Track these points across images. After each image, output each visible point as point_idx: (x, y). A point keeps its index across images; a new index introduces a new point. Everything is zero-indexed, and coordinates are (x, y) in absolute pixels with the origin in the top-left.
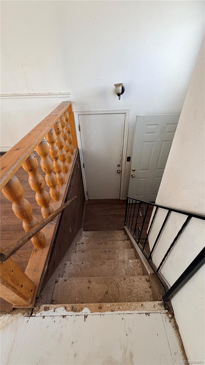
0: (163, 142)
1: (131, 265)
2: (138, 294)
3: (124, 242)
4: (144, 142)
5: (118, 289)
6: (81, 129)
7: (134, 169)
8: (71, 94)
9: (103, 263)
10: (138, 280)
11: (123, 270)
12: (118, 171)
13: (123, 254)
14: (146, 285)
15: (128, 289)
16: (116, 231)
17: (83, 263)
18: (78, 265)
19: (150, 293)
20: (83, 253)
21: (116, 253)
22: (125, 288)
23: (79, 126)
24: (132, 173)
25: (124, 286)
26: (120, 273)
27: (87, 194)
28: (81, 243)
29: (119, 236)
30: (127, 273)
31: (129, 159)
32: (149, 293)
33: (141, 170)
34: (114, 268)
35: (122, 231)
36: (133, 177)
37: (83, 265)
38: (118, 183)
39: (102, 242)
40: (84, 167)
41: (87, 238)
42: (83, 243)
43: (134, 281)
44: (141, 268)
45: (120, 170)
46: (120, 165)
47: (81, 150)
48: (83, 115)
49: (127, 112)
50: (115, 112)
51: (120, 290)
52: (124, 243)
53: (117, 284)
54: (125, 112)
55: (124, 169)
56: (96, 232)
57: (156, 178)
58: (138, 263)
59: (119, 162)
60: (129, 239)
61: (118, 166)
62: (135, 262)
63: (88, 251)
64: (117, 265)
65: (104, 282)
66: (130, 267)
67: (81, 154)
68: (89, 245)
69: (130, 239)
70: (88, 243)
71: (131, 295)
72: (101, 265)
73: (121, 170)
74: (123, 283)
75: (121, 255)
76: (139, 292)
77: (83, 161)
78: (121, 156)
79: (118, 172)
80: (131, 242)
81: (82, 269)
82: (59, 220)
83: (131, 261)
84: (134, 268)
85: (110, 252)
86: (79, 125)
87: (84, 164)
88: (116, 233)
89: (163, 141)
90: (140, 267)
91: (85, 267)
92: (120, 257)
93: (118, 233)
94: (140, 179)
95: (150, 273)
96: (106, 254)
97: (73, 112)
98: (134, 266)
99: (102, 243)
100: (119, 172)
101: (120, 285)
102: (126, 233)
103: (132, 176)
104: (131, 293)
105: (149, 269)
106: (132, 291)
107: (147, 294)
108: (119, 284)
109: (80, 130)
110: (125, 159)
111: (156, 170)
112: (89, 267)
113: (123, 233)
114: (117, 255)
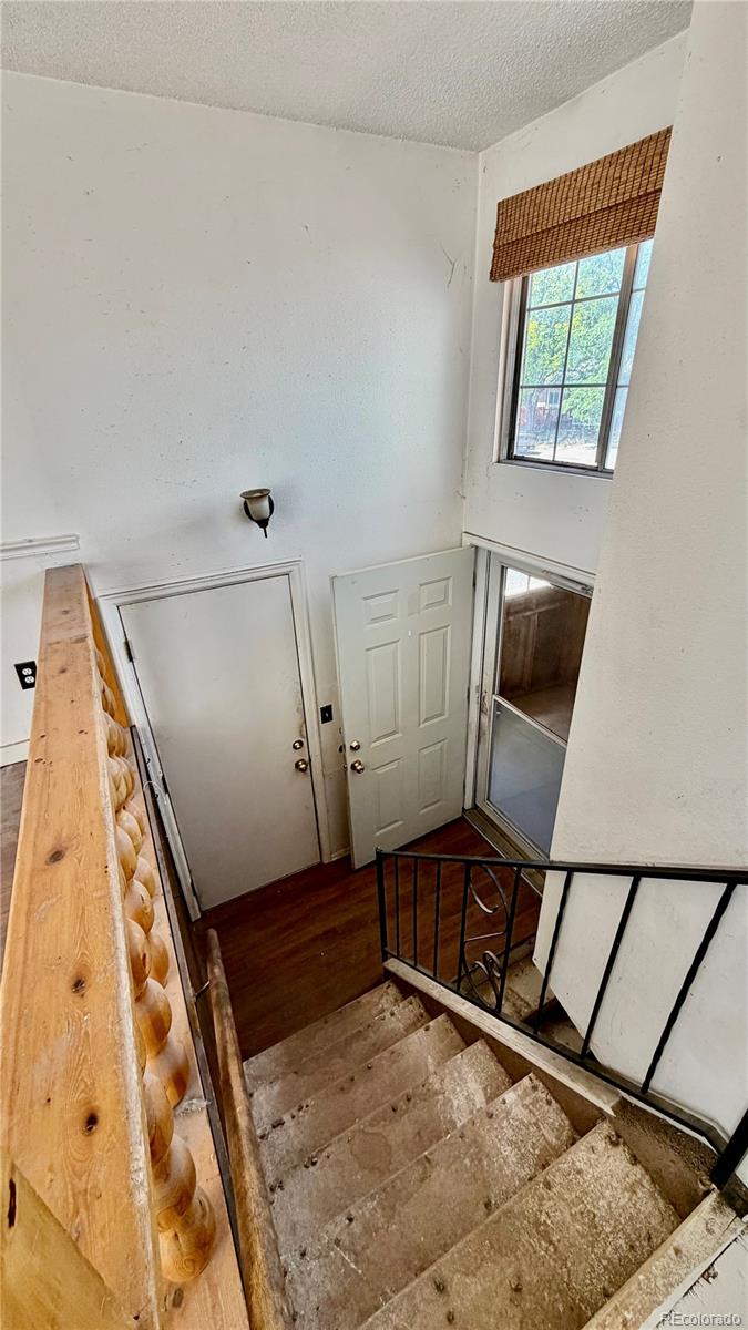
0: (422, 637)
1: (519, 1112)
2: (616, 1212)
3: (427, 1029)
4: (368, 650)
5: (551, 1243)
6: (135, 653)
7: (355, 744)
8: (78, 538)
9: (427, 1165)
10: (589, 1159)
11: (507, 1151)
12: (297, 765)
13: (458, 1080)
14: (617, 1163)
15: (579, 1216)
16: (365, 998)
17: (351, 1220)
18: (337, 1242)
19: (644, 1182)
20: (311, 1169)
21: (436, 1093)
22: (569, 1219)
23: (127, 643)
24: (351, 758)
25: (561, 1212)
26: (501, 1169)
27: (195, 894)
28: (269, 1127)
29: (392, 1015)
30: (522, 1154)
31: (326, 714)
32: (643, 1186)
33: (378, 739)
34: (472, 1161)
35: (386, 984)
36: (359, 771)
37: (356, 1228)
38: (307, 808)
39: (350, 1074)
40: (167, 791)
41: (276, 1088)
42: (278, 1124)
43: (579, 1172)
44: (554, 1102)
45: (304, 762)
46: (301, 743)
47: (144, 730)
48: (137, 602)
49: (296, 568)
50: (255, 576)
51: (559, 1241)
52: (430, 1032)
53: (537, 1224)
54: (285, 570)
55: (318, 752)
56: (293, 1041)
57: (425, 752)
58: (535, 1088)
59: (298, 734)
60: (433, 1008)
61: (295, 747)
62: (525, 1093)
63: (329, 1150)
64: (475, 1141)
65: (492, 1247)
66: (522, 1122)
67: (147, 743)
68: (305, 1117)
69: (438, 1003)
70: (300, 1109)
71: (599, 1234)
72: (422, 1180)
73: (307, 760)
74: (551, 1203)
75: (454, 1091)
76: (613, 1205)
77: (159, 767)
78: (298, 710)
79: (302, 770)
80: (454, 1017)
81: (359, 1248)
82: (210, 1081)
83: (510, 1096)
84: (533, 1120)
85: (413, 1100)
86: (124, 640)
87: (163, 779)
88: (369, 1002)
89: (421, 634)
90: (549, 1103)
91: (369, 1230)
92: (456, 1102)
93: (377, 1000)
94: (379, 771)
95: (613, 1108)
96: (401, 1116)
97: (95, 600)
98: (530, 1111)
99: (352, 1079)
100: (303, 767)
101: (549, 1222)
102: (407, 990)
103: (353, 767)
104: (596, 1228)
105: (599, 1098)
106: (595, 1216)
107: (640, 1194)
108: (543, 1218)
109: (131, 659)
110: (313, 716)
111: (422, 726)
112: (382, 1220)
113: (393, 991)
114: (440, 1097)
